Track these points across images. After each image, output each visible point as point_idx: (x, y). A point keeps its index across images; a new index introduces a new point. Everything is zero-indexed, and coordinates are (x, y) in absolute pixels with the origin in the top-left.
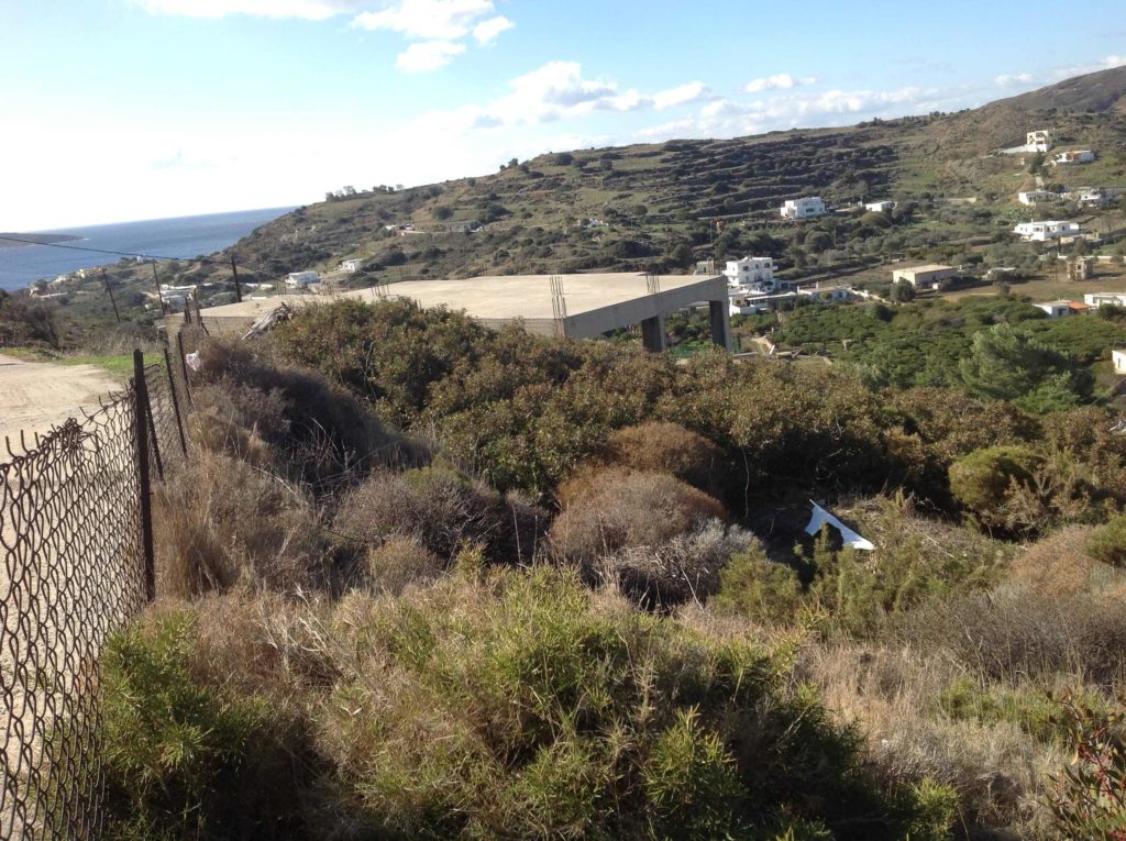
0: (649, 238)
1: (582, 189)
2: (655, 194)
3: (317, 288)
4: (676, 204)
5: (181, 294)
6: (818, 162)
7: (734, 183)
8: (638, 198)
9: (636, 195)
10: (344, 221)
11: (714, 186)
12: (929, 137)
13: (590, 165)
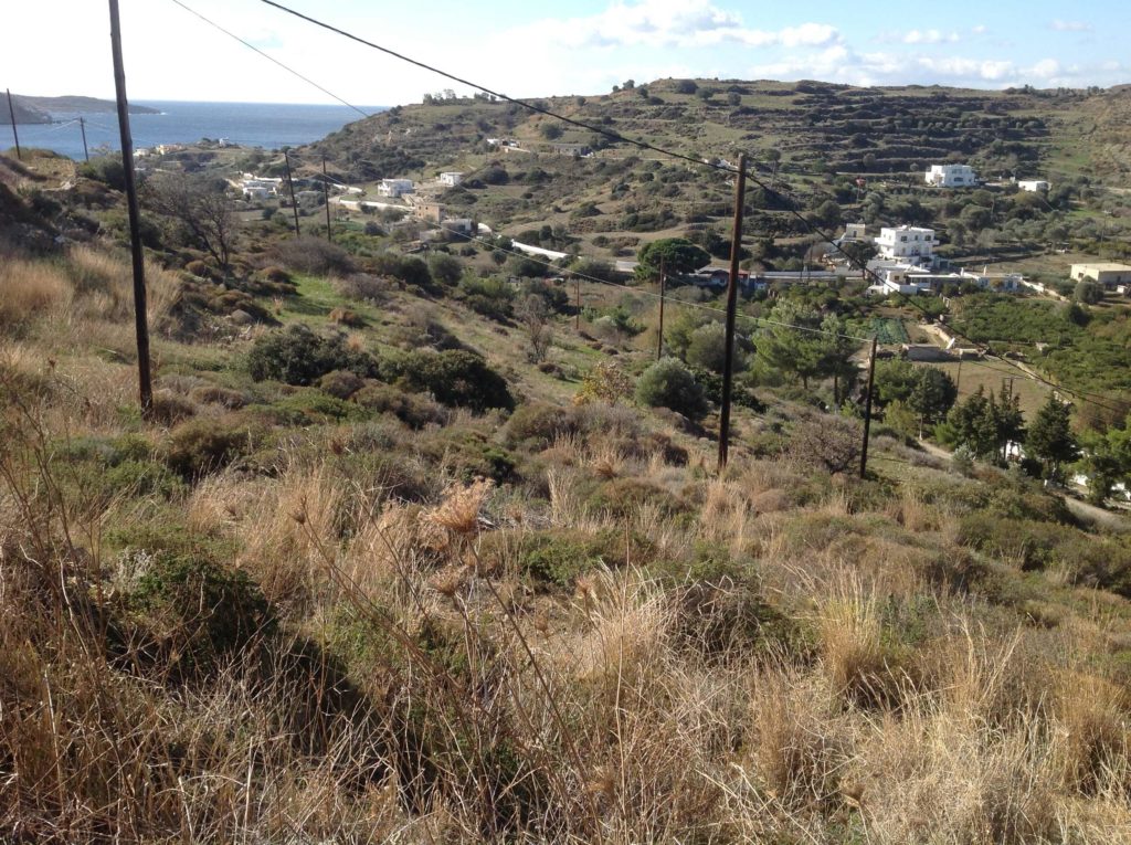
0: (789, 188)
1: (706, 123)
2: (786, 138)
3: (412, 200)
4: (810, 153)
5: (263, 186)
6: (963, 126)
7: (874, 138)
8: (768, 141)
9: (766, 137)
10: (441, 128)
11: (852, 137)
12: (1085, 114)
13: (716, 97)
